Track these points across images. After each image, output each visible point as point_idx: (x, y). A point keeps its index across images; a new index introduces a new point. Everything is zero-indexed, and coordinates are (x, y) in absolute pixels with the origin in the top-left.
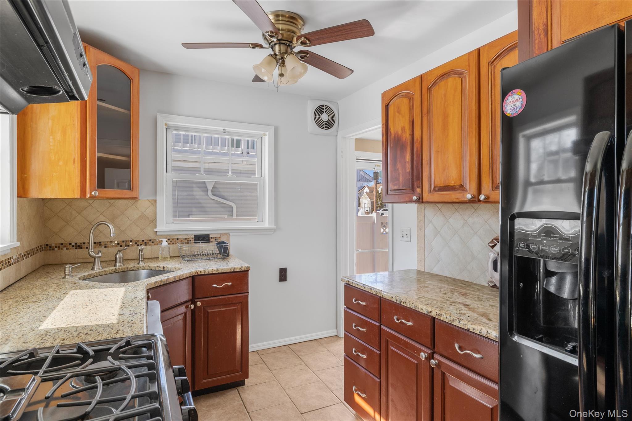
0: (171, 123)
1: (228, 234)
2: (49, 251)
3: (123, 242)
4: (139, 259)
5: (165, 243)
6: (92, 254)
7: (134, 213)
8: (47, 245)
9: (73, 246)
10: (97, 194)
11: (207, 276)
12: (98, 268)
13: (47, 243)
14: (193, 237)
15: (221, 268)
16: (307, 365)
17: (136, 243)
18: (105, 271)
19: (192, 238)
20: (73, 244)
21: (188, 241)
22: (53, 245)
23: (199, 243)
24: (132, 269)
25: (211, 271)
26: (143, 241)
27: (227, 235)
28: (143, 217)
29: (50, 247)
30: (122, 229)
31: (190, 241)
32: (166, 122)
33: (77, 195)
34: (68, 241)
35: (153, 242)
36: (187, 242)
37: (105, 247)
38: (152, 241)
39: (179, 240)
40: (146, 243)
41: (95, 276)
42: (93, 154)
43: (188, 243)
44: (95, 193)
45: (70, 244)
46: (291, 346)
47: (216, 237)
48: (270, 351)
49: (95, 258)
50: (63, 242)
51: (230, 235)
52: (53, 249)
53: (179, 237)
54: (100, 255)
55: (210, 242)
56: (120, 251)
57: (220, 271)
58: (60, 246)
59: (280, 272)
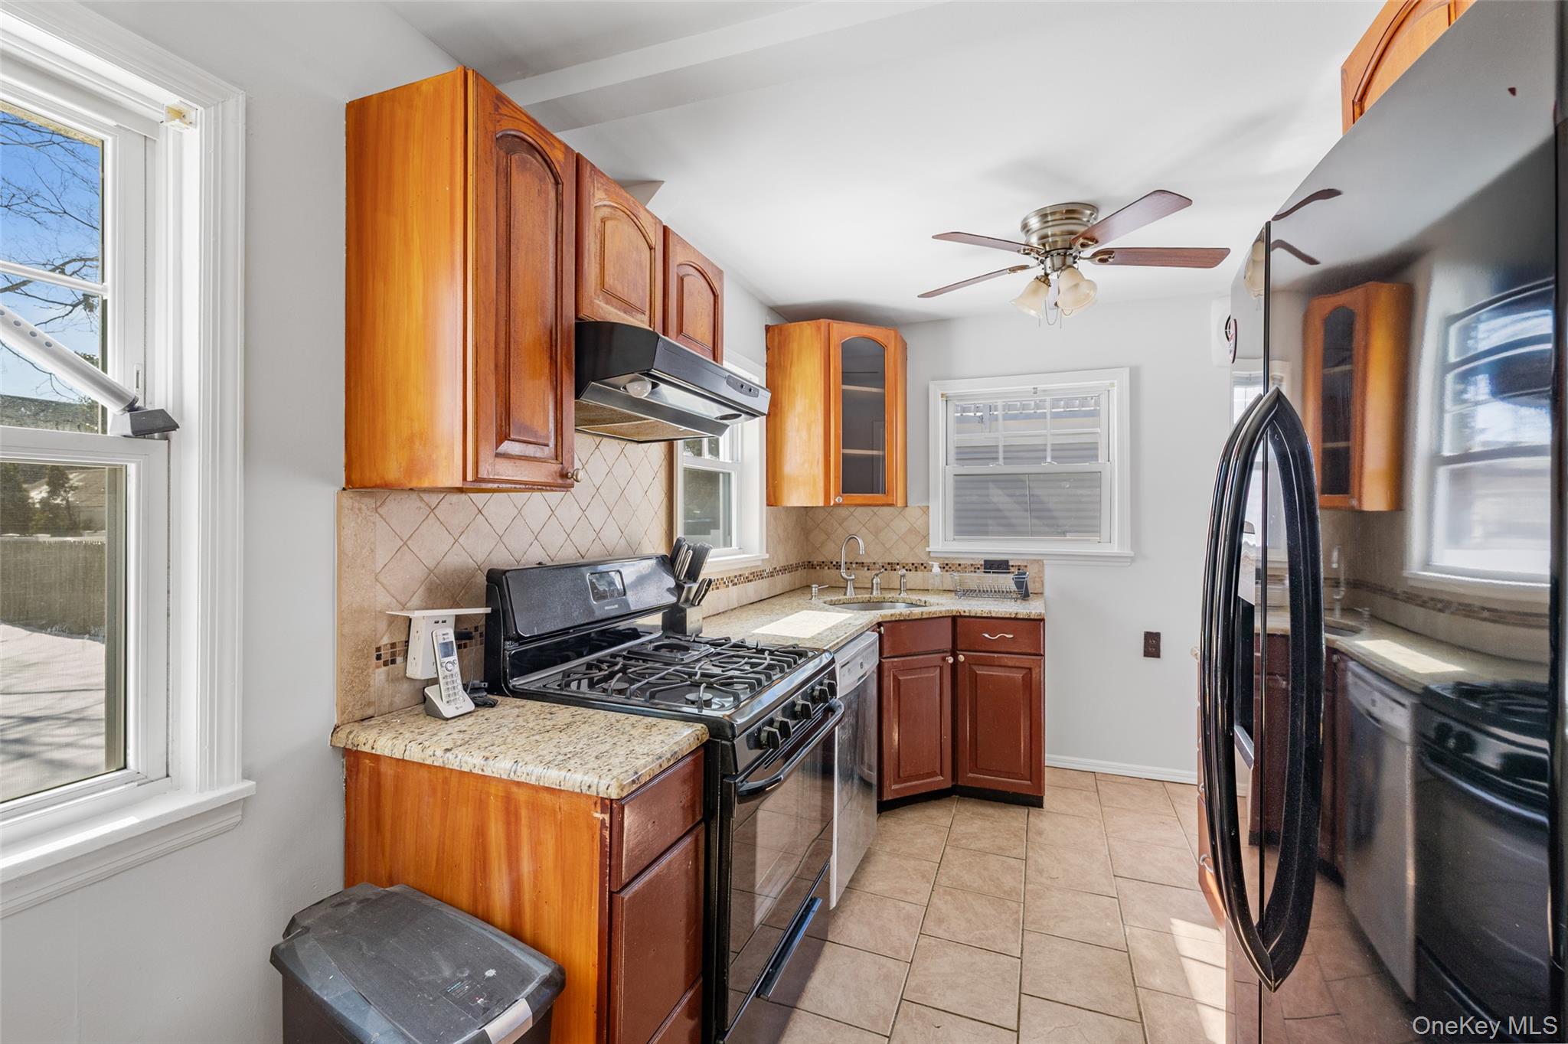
0: (950, 392)
1: (1042, 561)
2: (811, 570)
3: (889, 564)
4: (900, 589)
5: (936, 569)
6: (844, 575)
7: (901, 525)
8: (809, 562)
9: (834, 566)
10: (841, 500)
11: (973, 619)
12: (850, 593)
13: (810, 560)
14: (983, 563)
15: (996, 610)
16: (1179, 821)
17: (904, 567)
18: (857, 598)
19: (981, 565)
20: (834, 563)
21: (975, 568)
22: (815, 563)
23: (990, 572)
24: (890, 600)
25: (980, 612)
26: (913, 564)
27: (1039, 563)
28: (912, 530)
29: (812, 565)
30: (888, 546)
31: (978, 568)
32: (944, 392)
33: (821, 504)
34: (830, 558)
35: (925, 567)
36: (973, 570)
37: (868, 569)
38: (925, 565)
39: (962, 566)
40: (916, 567)
41: (844, 603)
42: (837, 451)
43: (975, 572)
44: (839, 500)
45: (832, 563)
46: (1166, 784)
47: (1019, 566)
48: (1120, 780)
49: (847, 581)
50: (824, 560)
51: (1043, 564)
52: (815, 568)
53: (962, 562)
54: (853, 577)
55: (1009, 573)
56: (877, 575)
57: (994, 615)
58: (822, 565)
59: (1145, 639)
